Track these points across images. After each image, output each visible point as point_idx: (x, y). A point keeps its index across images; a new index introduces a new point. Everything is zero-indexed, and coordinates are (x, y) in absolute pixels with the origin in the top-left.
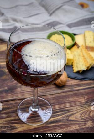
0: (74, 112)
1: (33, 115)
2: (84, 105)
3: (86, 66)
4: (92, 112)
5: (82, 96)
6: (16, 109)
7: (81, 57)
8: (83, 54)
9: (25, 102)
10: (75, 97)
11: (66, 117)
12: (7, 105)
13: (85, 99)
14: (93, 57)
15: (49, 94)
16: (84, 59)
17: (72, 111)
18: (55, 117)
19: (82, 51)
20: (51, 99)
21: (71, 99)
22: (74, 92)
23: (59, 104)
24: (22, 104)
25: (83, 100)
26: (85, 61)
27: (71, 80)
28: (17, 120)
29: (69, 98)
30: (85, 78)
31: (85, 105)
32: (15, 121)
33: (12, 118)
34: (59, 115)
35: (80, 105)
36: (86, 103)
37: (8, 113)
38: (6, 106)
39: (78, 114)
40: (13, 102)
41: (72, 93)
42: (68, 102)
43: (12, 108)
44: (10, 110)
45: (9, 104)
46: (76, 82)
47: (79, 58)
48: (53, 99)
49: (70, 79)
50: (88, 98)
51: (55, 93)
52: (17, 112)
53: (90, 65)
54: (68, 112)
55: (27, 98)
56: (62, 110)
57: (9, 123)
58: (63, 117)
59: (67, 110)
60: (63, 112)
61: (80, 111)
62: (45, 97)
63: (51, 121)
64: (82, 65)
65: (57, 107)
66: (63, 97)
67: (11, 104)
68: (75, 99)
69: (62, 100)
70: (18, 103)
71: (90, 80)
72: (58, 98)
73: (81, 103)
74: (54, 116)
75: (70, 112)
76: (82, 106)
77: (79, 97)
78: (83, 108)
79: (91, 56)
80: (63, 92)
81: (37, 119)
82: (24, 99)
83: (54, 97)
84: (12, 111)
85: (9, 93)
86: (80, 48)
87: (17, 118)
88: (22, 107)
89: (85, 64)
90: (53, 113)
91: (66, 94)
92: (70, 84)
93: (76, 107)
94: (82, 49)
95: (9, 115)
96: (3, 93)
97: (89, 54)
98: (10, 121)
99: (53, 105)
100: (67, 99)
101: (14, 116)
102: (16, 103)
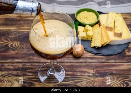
0: (82, 80)
1: (50, 77)
2: (91, 76)
3: (101, 43)
4: (96, 83)
5: (92, 68)
6: (37, 70)
7: (100, 35)
8: (101, 33)
9: (46, 66)
10: (86, 68)
11: (75, 83)
12: (32, 65)
13: (94, 71)
14: (109, 37)
15: (66, 62)
16: (101, 37)
17: (81, 79)
18: (66, 82)
19: (102, 30)
20: (67, 66)
21: (82, 69)
22: (87, 64)
23: (72, 72)
24: (43, 67)
25: (92, 71)
26: (102, 39)
27: (88, 53)
28: (37, 79)
29: (81, 68)
30: (99, 53)
31: (93, 76)
32: (35, 80)
33: (33, 77)
34: (69, 81)
35: (89, 75)
36: (94, 74)
37: (31, 72)
38: (31, 67)
39: (84, 82)
40: (37, 64)
41: (85, 64)
42: (79, 71)
43: (35, 69)
44: (33, 70)
45: (33, 65)
46: (91, 56)
47: (97, 36)
48: (68, 67)
49: (86, 52)
50: (96, 71)
51: (71, 62)
52: (38, 72)
53: (105, 43)
54: (77, 79)
55: (49, 63)
56: (73, 77)
57: (30, 80)
58: (72, 82)
59: (77, 78)
60: (73, 79)
61: (87, 80)
62: (62, 64)
63: (62, 84)
64: (99, 42)
65: (70, 74)
66: (76, 66)
67: (35, 65)
68: (86, 69)
69: (75, 68)
70: (40, 65)
71: (103, 55)
72: (72, 66)
73: (89, 74)
74: (65, 80)
75: (79, 79)
76: (89, 76)
77: (89, 68)
78: (90, 78)
79: (108, 35)
80: (78, 62)
81: (52, 81)
82: (46, 63)
83: (70, 65)
84: (34, 71)
85: (35, 57)
86: (101, 27)
87: (37, 77)
88: (43, 69)
89: (101, 42)
90: (65, 78)
91: (80, 64)
92: (86, 57)
93: (84, 76)
94: (102, 28)
95: (31, 74)
96: (30, 56)
97: (107, 33)
98: (31, 78)
99: (67, 72)
100: (79, 69)
101: (35, 76)
102: (38, 65)
